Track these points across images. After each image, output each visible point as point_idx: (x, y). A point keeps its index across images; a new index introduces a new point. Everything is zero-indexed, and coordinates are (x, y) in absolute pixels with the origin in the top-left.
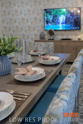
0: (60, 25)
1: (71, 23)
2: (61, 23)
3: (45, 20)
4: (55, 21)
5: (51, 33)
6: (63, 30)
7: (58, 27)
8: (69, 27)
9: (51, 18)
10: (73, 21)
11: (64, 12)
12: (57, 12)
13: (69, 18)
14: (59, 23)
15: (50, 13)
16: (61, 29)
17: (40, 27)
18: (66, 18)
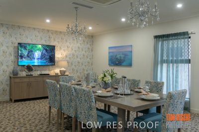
0: (36, 60)
1: (46, 59)
2: (36, 58)
3: (19, 54)
4: (30, 56)
5: (29, 68)
6: (38, 65)
7: (34, 63)
8: (45, 63)
9: (25, 53)
10: (48, 57)
11: (40, 48)
12: (32, 47)
13: (45, 54)
14: (34, 58)
15: (25, 48)
16: (36, 64)
17: (11, 62)
18: (41, 54)
